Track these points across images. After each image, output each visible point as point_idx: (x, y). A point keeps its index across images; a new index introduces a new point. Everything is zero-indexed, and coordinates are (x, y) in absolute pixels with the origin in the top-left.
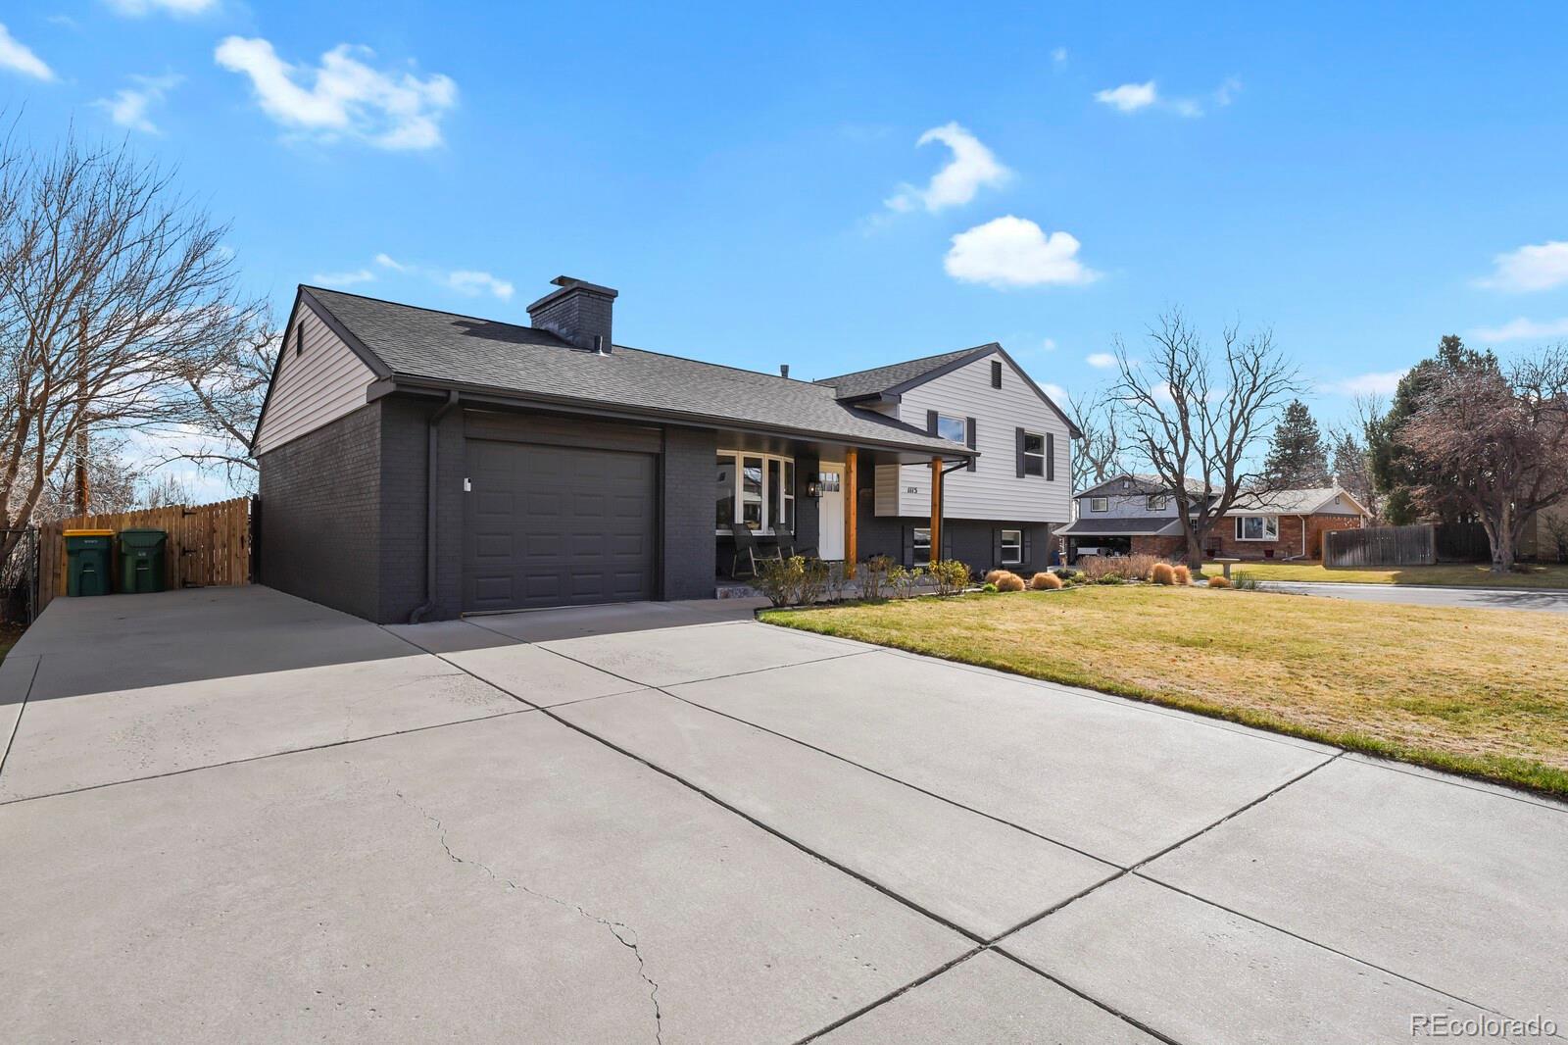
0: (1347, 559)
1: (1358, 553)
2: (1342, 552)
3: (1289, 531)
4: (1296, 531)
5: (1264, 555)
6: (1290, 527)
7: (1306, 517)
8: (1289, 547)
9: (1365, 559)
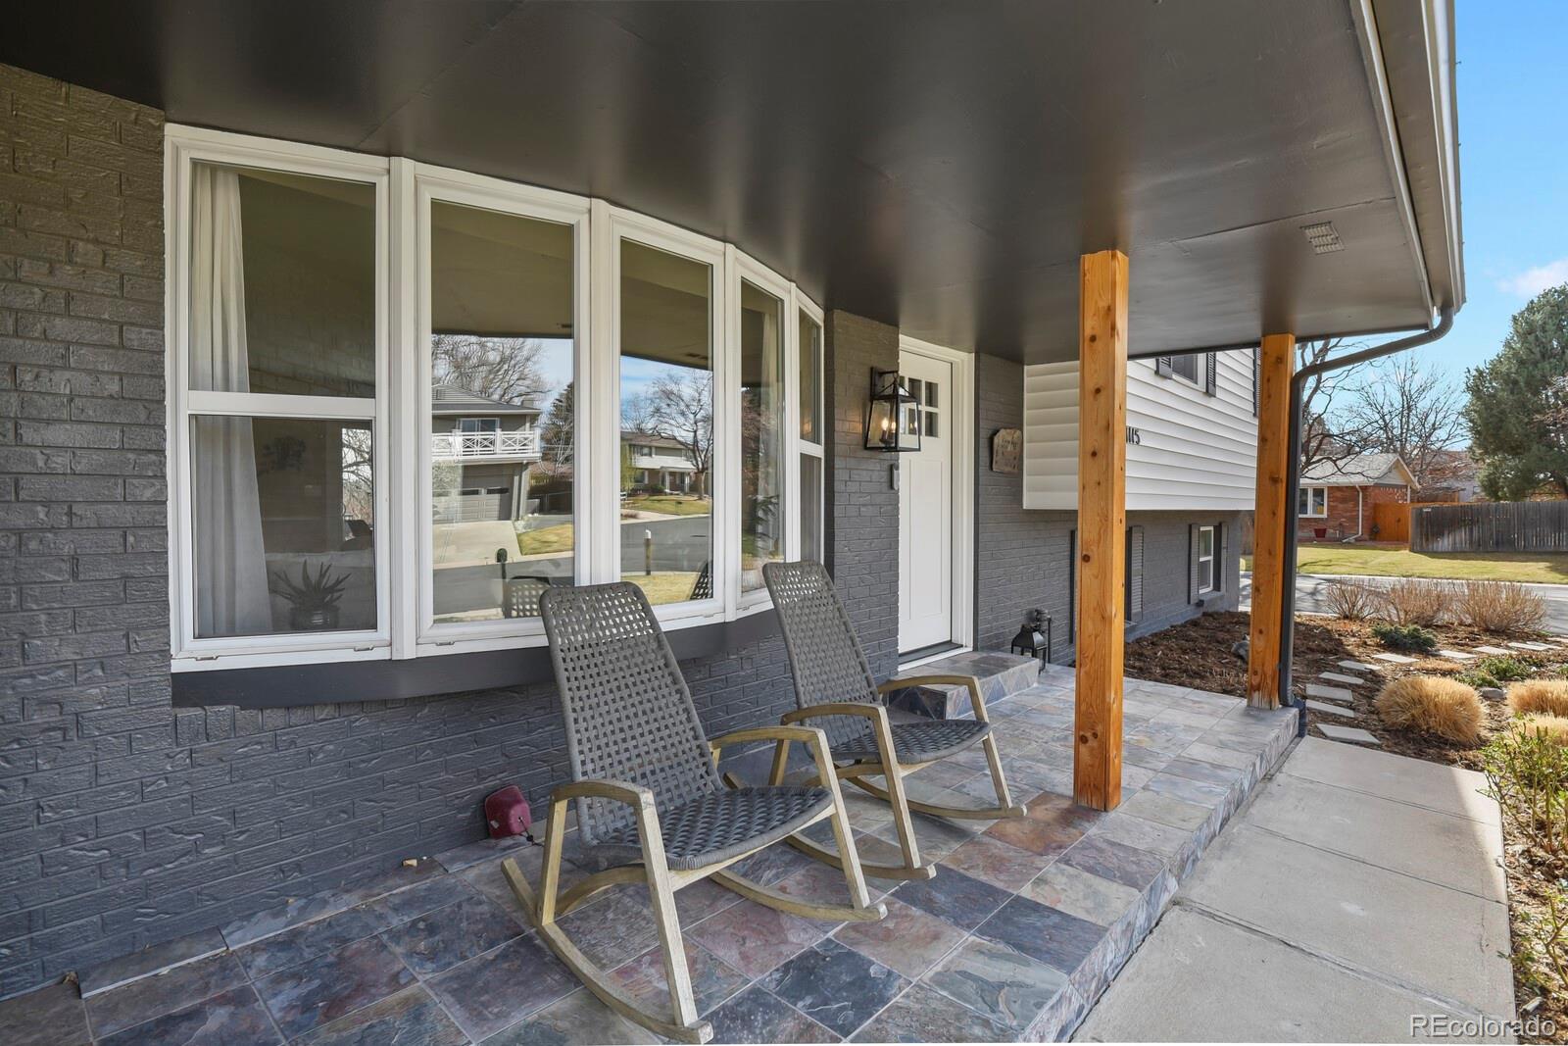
0: (1445, 543)
1: (1462, 536)
2: (1440, 534)
3: (1341, 506)
4: (1351, 505)
5: (1313, 534)
6: (1344, 500)
7: (1364, 488)
8: (1341, 524)
9: (1471, 542)
